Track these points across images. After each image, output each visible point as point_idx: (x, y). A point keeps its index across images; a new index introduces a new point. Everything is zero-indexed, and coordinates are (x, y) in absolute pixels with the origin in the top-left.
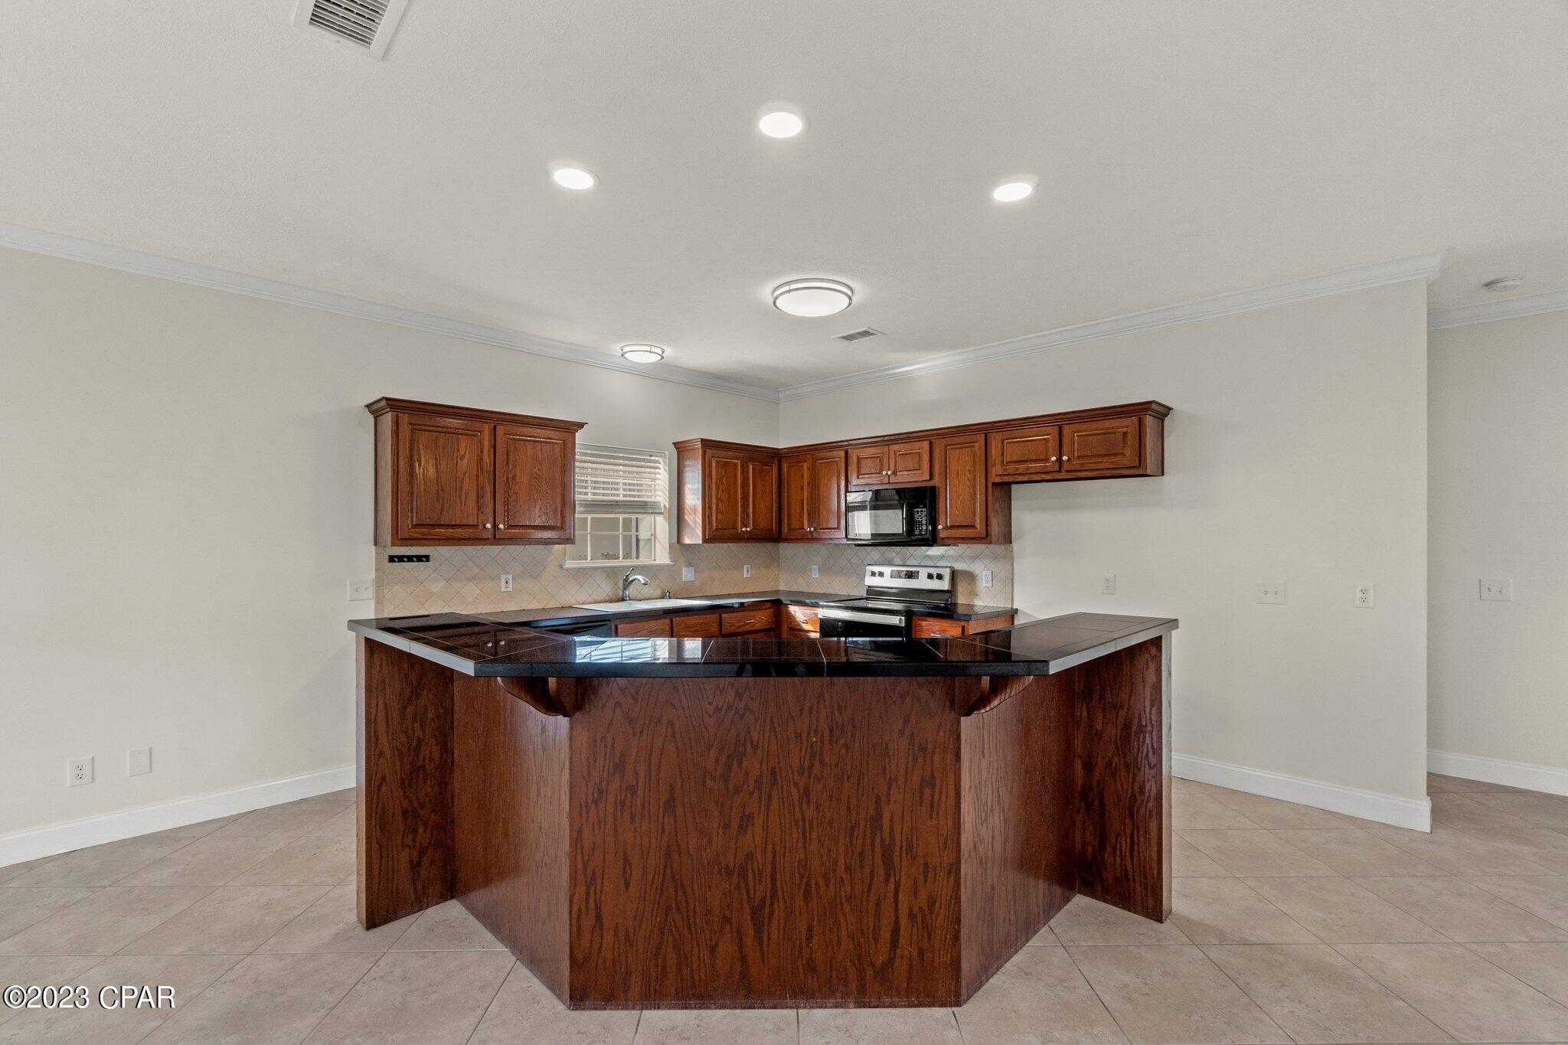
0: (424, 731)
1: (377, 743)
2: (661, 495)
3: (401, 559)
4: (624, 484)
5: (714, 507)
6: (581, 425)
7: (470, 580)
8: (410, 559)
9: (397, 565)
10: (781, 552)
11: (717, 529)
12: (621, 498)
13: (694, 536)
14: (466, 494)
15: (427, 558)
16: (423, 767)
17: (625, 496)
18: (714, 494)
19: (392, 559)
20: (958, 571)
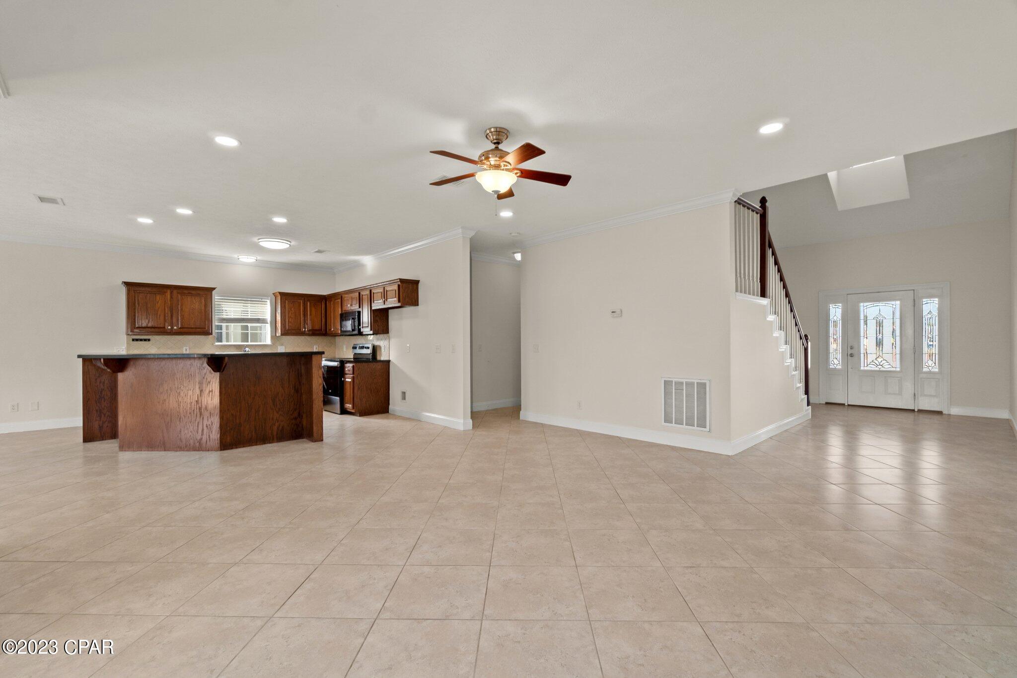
0: (104, 386)
1: (86, 388)
2: (268, 316)
3: (137, 340)
4: (251, 311)
5: (287, 320)
6: (214, 289)
7: (169, 349)
8: (141, 340)
9: (135, 342)
10: (336, 341)
11: (288, 330)
12: (249, 317)
13: (279, 333)
14: (160, 316)
15: (149, 340)
16: (104, 397)
17: (251, 316)
18: (287, 315)
19: (133, 340)
20: (377, 346)
